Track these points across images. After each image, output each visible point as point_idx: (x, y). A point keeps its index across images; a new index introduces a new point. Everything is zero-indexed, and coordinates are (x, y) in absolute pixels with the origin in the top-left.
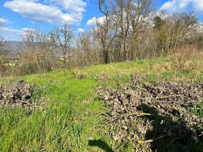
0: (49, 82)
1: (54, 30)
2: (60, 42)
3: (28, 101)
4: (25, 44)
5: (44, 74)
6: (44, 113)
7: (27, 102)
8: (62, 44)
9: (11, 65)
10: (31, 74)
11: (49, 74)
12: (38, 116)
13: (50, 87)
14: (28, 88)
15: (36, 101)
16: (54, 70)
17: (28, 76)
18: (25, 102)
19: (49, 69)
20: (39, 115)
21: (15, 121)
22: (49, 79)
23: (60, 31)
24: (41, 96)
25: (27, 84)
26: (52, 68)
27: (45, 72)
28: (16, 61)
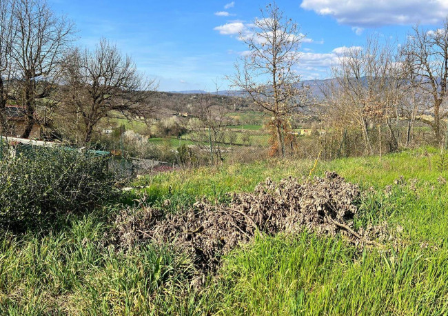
0: (396, 182)
1: (412, 42)
2: (428, 70)
3: (350, 224)
4: (338, 86)
5: (379, 159)
6: (389, 262)
7: (347, 227)
8: (434, 74)
9: (302, 133)
10: (347, 156)
11: (393, 159)
12: (375, 266)
13: (403, 198)
14: (349, 194)
15: (369, 227)
16: (405, 150)
17: (342, 162)
18: (343, 225)
19: (392, 148)
20: (377, 265)
21: (324, 264)
22: (397, 176)
23: (432, 40)
24: (377, 216)
25: (346, 182)
26: (400, 144)
27: (382, 153)
28: (313, 125)
